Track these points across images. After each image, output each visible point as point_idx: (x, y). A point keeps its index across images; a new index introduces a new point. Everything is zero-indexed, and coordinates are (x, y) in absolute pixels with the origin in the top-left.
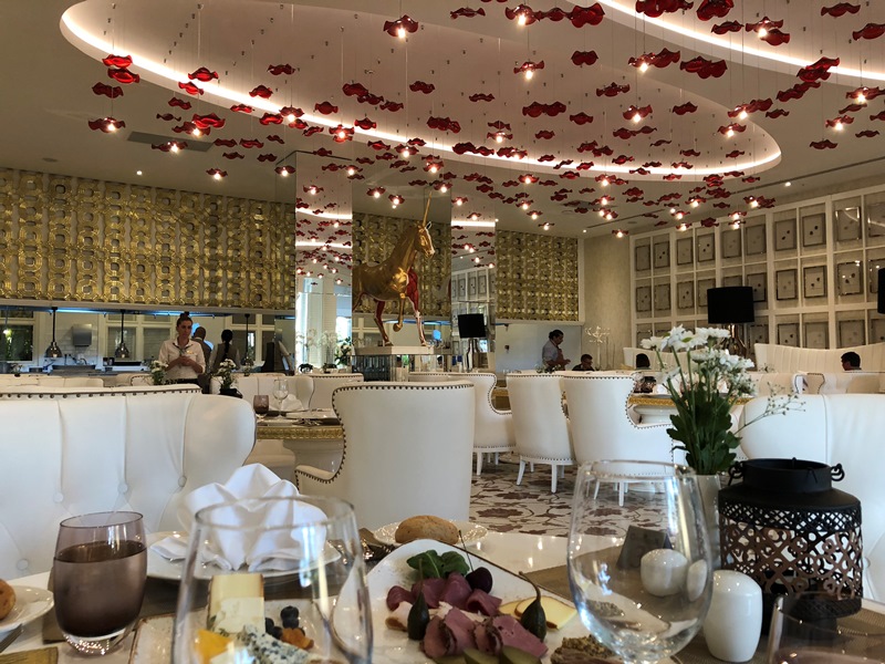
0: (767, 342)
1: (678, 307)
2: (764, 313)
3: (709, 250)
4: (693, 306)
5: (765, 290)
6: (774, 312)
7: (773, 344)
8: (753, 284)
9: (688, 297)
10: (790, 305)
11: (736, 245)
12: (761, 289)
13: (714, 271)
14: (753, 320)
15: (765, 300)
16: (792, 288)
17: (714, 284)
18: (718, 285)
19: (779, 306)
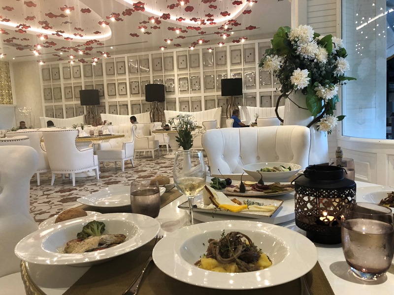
0: (105, 113)
1: (66, 98)
2: (104, 101)
3: (78, 73)
4: (72, 98)
5: (103, 91)
6: (107, 100)
7: (107, 114)
8: (98, 88)
9: (70, 94)
10: (114, 98)
11: (90, 72)
12: (101, 91)
13: (81, 82)
14: (99, 104)
15: (104, 96)
16: (113, 90)
17: (81, 88)
18: (83, 89)
19: (109, 98)
